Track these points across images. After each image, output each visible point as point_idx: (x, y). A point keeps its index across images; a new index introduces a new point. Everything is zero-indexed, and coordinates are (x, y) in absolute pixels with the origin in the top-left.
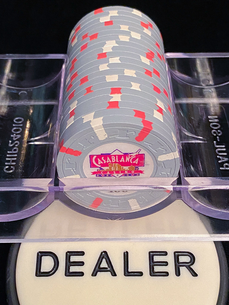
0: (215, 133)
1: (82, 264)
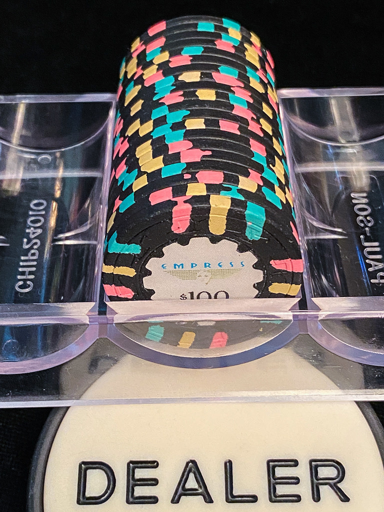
1: (154, 482)
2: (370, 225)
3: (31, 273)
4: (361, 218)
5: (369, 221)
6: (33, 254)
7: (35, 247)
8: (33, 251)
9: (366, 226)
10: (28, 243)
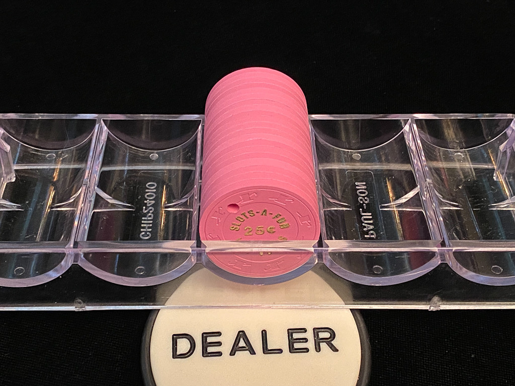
0: (361, 200)
1: (219, 344)
2: (366, 202)
3: (149, 228)
4: (361, 198)
5: (366, 200)
6: (150, 216)
7: (151, 212)
8: (150, 214)
9: (364, 203)
10: (146, 209)
